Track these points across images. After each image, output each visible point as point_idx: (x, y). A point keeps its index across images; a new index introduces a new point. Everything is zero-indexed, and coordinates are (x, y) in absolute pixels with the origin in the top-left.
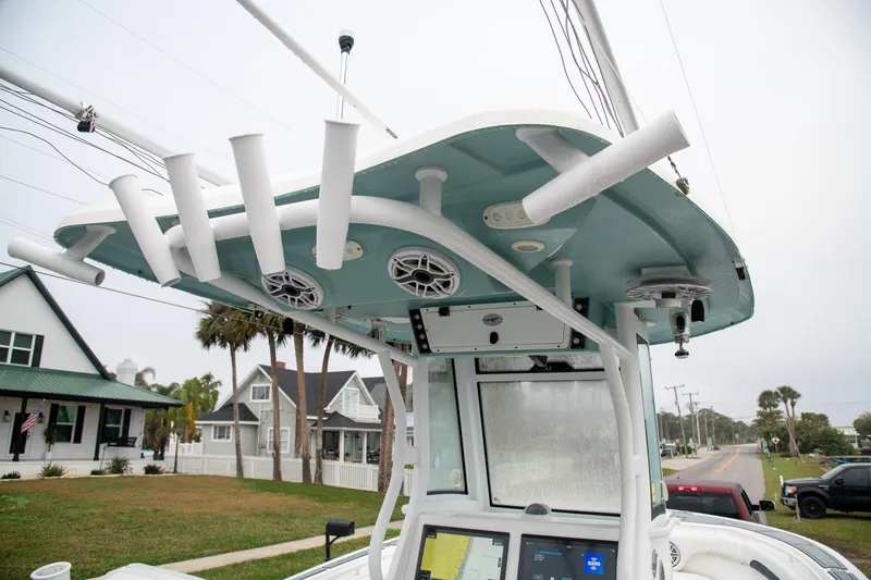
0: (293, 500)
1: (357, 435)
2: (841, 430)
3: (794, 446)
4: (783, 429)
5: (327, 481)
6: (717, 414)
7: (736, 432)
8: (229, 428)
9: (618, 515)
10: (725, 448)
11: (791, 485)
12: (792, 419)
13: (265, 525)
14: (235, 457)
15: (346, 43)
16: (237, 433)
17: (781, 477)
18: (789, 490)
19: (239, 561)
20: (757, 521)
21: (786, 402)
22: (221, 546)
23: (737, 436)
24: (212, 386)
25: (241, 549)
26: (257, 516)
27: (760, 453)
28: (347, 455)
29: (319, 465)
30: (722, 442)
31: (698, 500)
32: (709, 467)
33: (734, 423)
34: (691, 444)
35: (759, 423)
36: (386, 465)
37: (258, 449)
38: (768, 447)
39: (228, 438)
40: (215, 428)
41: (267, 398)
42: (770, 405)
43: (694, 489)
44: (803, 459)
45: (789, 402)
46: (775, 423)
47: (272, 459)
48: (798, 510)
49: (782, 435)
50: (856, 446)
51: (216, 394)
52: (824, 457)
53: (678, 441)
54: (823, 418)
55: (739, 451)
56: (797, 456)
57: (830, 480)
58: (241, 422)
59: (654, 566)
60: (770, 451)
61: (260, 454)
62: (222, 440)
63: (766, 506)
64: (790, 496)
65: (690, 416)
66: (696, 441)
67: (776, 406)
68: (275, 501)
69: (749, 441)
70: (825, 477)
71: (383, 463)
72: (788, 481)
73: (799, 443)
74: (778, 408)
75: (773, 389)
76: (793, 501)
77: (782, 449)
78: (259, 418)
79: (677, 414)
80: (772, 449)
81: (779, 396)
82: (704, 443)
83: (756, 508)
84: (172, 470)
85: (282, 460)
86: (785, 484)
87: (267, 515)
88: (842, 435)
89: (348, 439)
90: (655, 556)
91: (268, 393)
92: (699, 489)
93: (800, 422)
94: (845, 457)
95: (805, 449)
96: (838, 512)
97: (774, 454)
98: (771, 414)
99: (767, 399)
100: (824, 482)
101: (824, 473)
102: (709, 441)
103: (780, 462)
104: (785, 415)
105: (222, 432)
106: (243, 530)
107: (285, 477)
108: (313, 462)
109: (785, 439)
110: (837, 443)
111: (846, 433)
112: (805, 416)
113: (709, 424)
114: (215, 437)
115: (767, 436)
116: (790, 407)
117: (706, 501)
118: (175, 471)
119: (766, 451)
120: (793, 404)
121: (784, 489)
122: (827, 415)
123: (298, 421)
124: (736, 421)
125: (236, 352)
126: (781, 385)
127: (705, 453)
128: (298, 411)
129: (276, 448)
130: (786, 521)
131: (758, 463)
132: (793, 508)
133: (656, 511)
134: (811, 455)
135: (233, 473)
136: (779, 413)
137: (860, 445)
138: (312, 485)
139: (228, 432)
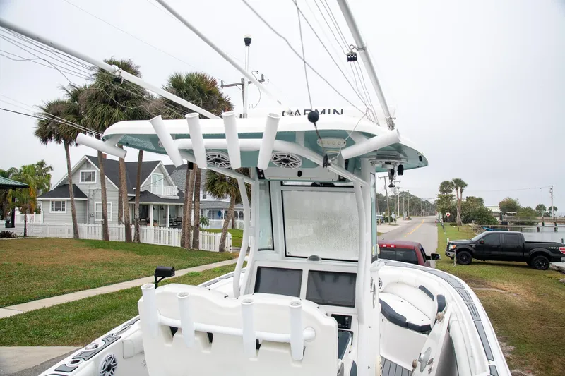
0: (121, 254)
1: (162, 207)
2: (490, 208)
3: (459, 219)
4: (454, 207)
5: (143, 241)
6: (412, 195)
7: (423, 207)
8: (64, 202)
9: (357, 261)
10: (415, 219)
11: (453, 244)
12: (460, 200)
13: (104, 271)
14: (72, 224)
15: (248, 41)
16: (73, 206)
17: (448, 239)
18: (451, 247)
19: (92, 295)
20: (429, 265)
21: (457, 189)
22: (76, 286)
23: (424, 210)
24: (45, 171)
25: (90, 288)
26: (97, 265)
27: (437, 223)
28: (155, 221)
29: (137, 230)
30: (413, 215)
31: (394, 253)
32: (404, 231)
33: (423, 202)
34: (393, 216)
35: (439, 202)
36: (186, 229)
37: (88, 218)
38: (443, 218)
39: (64, 210)
40: (53, 203)
41: (93, 180)
42: (447, 191)
43: (392, 246)
44: (464, 227)
45: (459, 189)
46: (449, 203)
47: (102, 226)
48: (455, 259)
49: (453, 211)
50: (498, 219)
51: (49, 177)
52: (477, 226)
53: (384, 213)
54: (480, 200)
55: (424, 220)
56: (461, 225)
57: (477, 241)
58: (75, 198)
59: (372, 284)
60: (444, 221)
61: (89, 222)
62: (59, 212)
63: (435, 257)
64: (452, 250)
65: (393, 196)
66: (396, 214)
67: (451, 191)
68: (108, 255)
69: (431, 214)
70: (475, 239)
71: (184, 227)
72: (451, 242)
73: (463, 216)
74: (452, 193)
75: (450, 180)
76: (453, 254)
77: (452, 220)
78: (87, 195)
79: (385, 195)
80: (445, 220)
81: (453, 185)
82: (401, 214)
83: (429, 258)
84: (23, 235)
85: (109, 225)
86: (449, 243)
87: (104, 265)
88: (490, 212)
89: (156, 211)
90: (372, 280)
91: (94, 177)
92: (395, 247)
93: (465, 203)
94: (490, 226)
95: (466, 220)
96: (479, 261)
97: (445, 223)
98: (447, 197)
99: (445, 186)
100: (473, 243)
101: (475, 236)
102: (405, 214)
103: (449, 228)
104: (456, 197)
105: (58, 206)
106: (89, 275)
107: (112, 238)
108: (133, 227)
109: (454, 213)
110: (487, 217)
111: (493, 211)
112: (468, 199)
113: (406, 202)
114: (52, 210)
115: (443, 211)
116: (459, 192)
117: (399, 253)
118: (25, 235)
119: (441, 221)
120: (462, 191)
121: (448, 247)
122: (483, 198)
123: (120, 198)
124: (424, 200)
125: (69, 147)
126: (456, 178)
127: (401, 222)
128: (120, 192)
129: (105, 217)
130: (447, 266)
131: (435, 229)
132: (452, 258)
133: (374, 259)
134: (469, 224)
135: (72, 236)
136: (452, 196)
137: (501, 219)
138: (132, 243)
139: (63, 206)
